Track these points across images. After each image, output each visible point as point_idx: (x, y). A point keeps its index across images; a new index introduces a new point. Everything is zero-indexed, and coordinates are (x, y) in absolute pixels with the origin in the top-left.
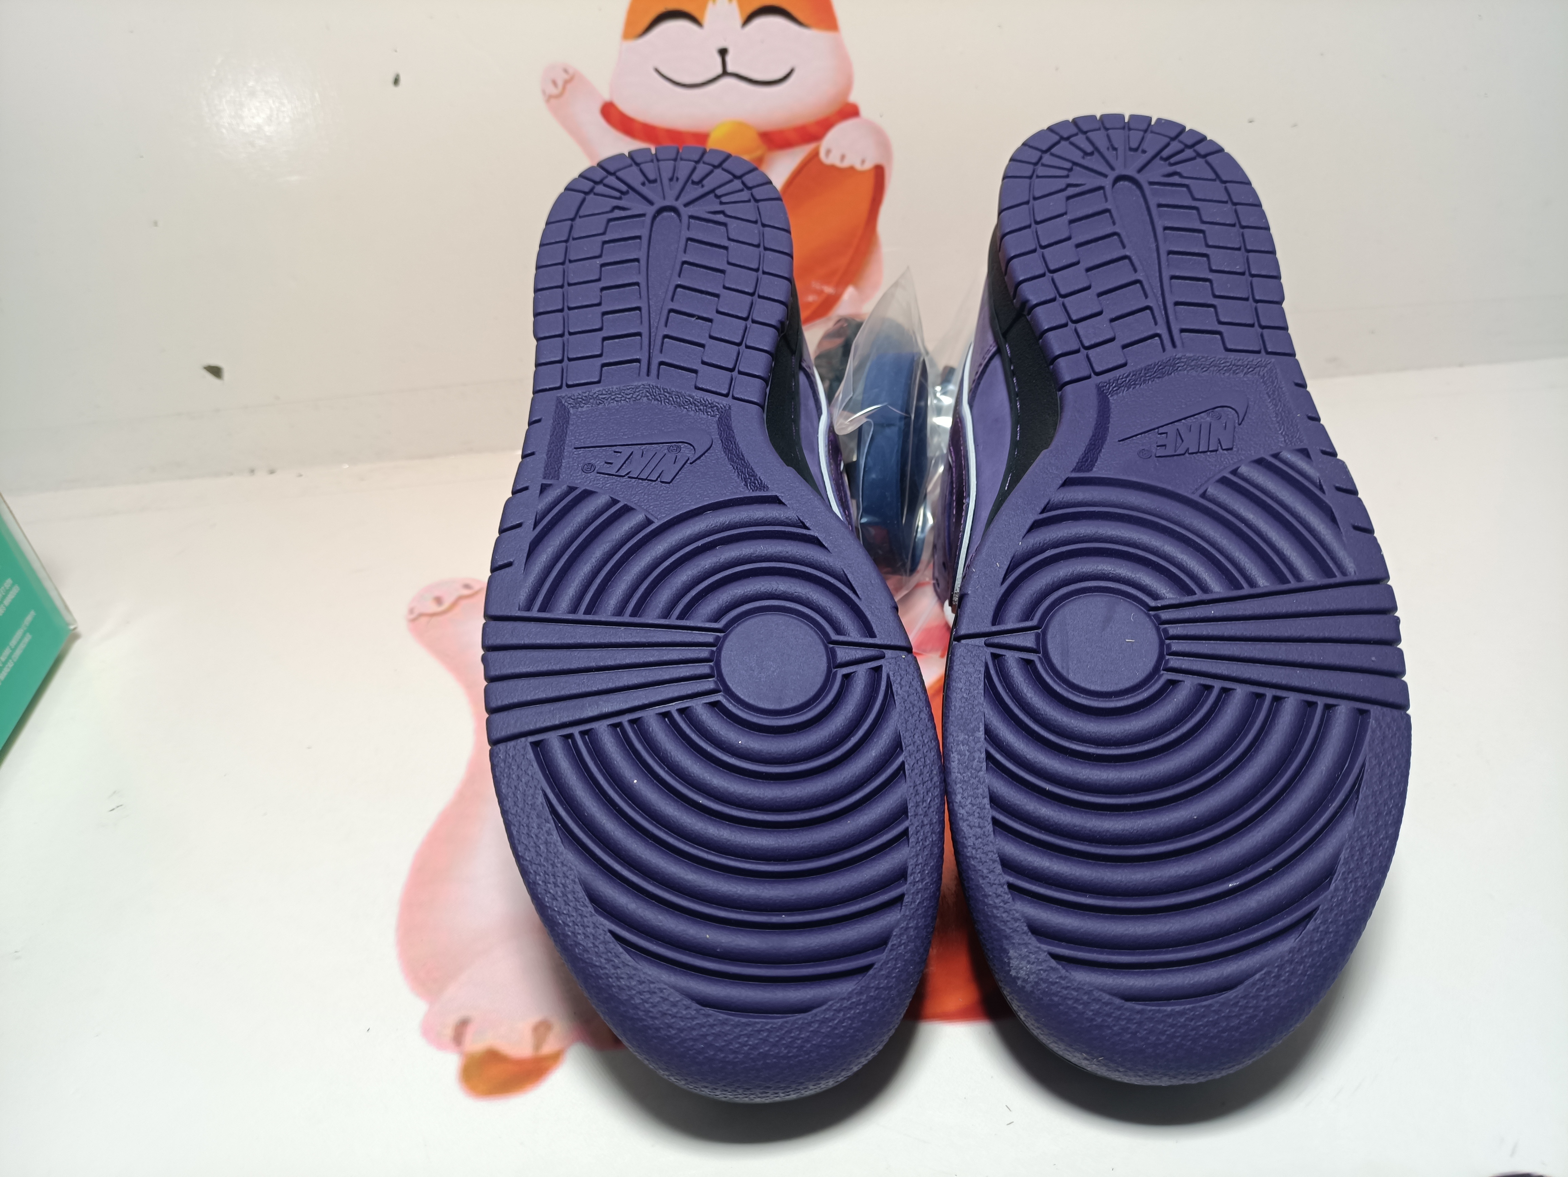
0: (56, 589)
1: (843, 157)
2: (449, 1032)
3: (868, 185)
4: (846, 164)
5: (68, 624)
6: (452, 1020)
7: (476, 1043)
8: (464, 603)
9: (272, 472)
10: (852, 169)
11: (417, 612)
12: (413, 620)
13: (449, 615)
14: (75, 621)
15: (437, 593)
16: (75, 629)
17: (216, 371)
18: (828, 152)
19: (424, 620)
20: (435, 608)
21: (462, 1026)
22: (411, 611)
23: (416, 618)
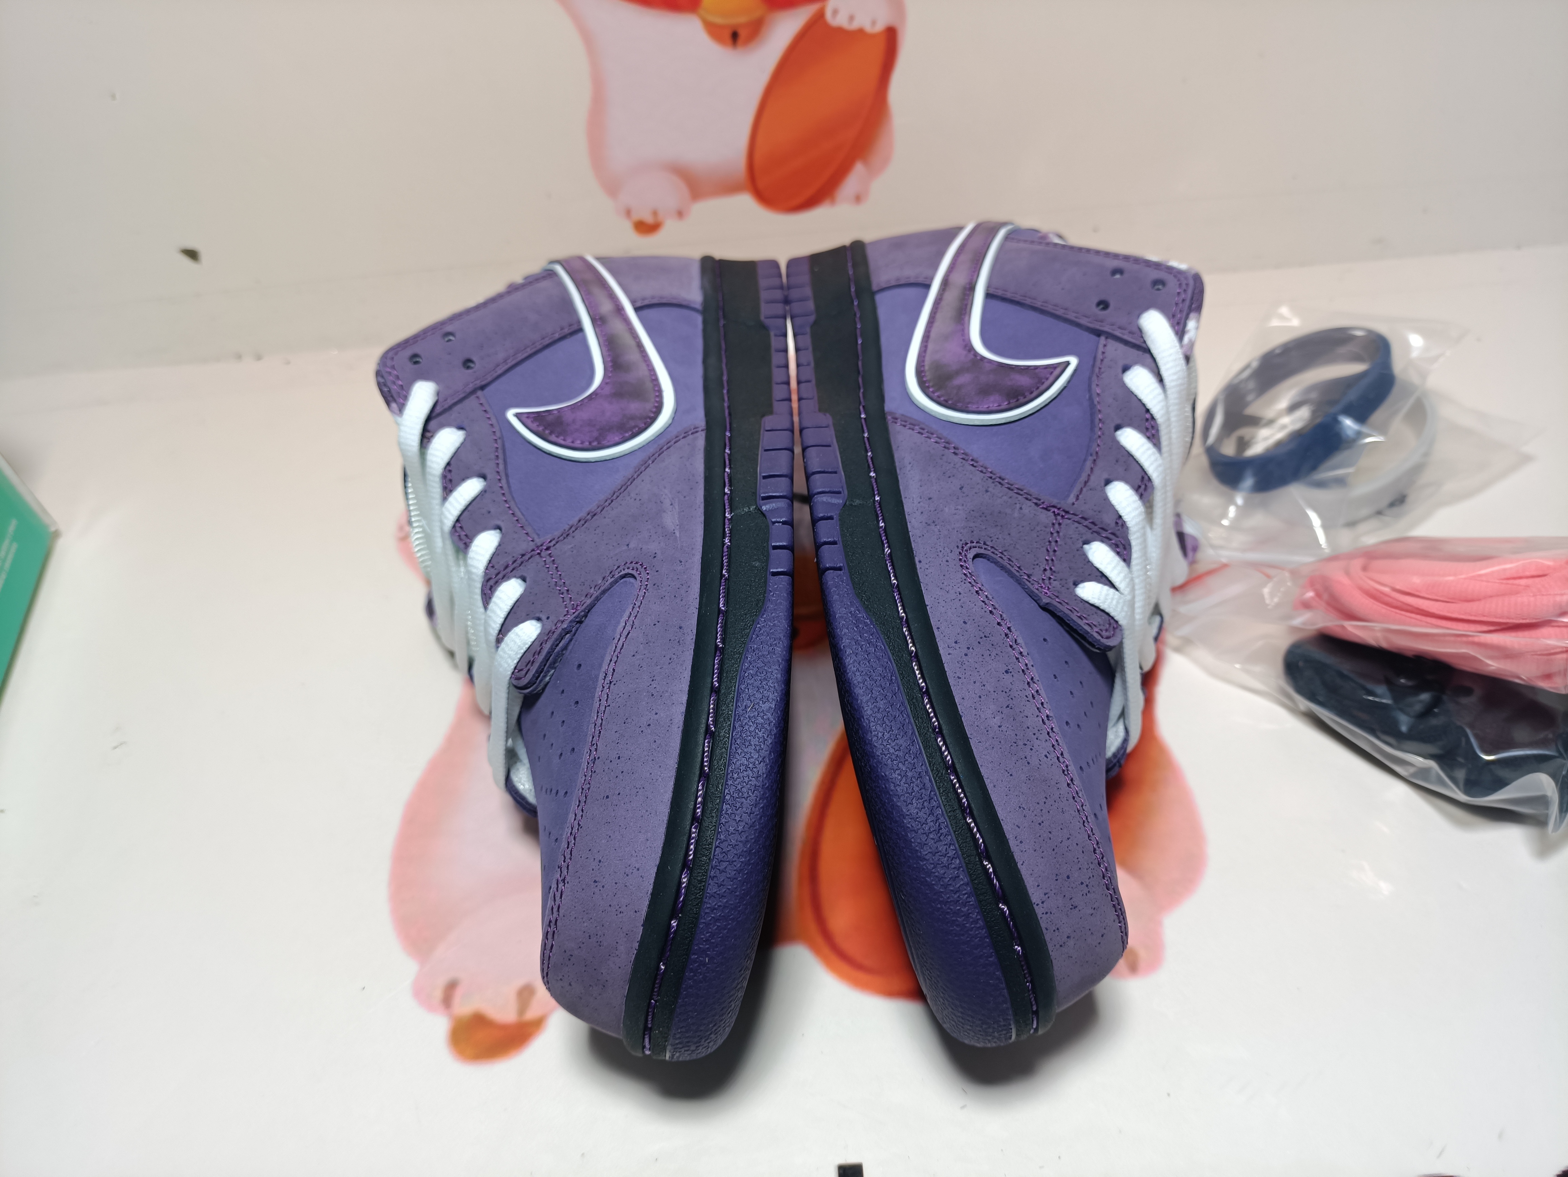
1: (851, 18)
2: (438, 994)
3: (878, 51)
4: (855, 26)
5: (48, 528)
6: (441, 982)
7: (464, 1007)
9: (259, 358)
10: (861, 32)
17: (192, 254)
18: (835, 12)
21: (451, 988)
23: (406, 537)
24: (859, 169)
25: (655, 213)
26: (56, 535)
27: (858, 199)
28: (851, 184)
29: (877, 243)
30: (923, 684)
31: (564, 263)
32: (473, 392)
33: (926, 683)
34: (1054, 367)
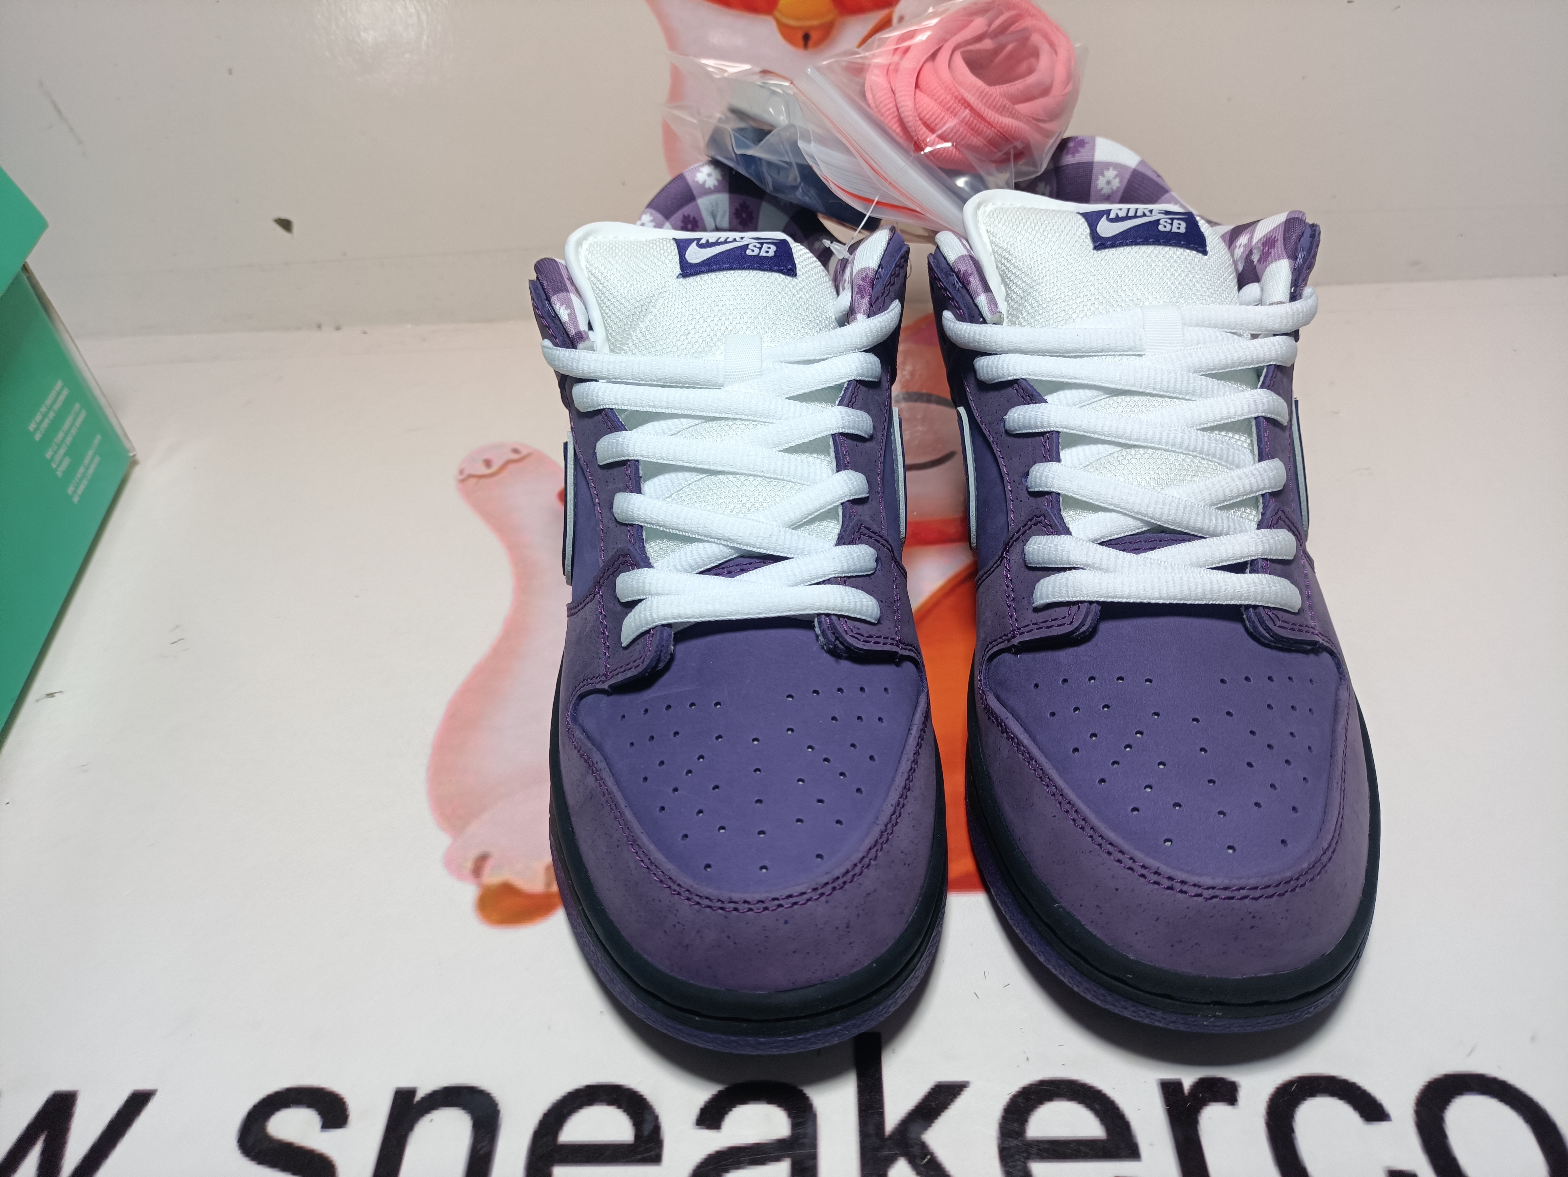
0: (116, 416)
2: (469, 865)
5: (128, 451)
6: (472, 855)
7: (493, 877)
8: (511, 467)
9: (338, 328)
11: (466, 473)
12: (462, 481)
13: (497, 478)
14: (134, 448)
15: (487, 456)
16: (134, 456)
17: (286, 225)
19: (472, 481)
20: (484, 471)
21: (482, 860)
22: (461, 472)
23: (465, 479)
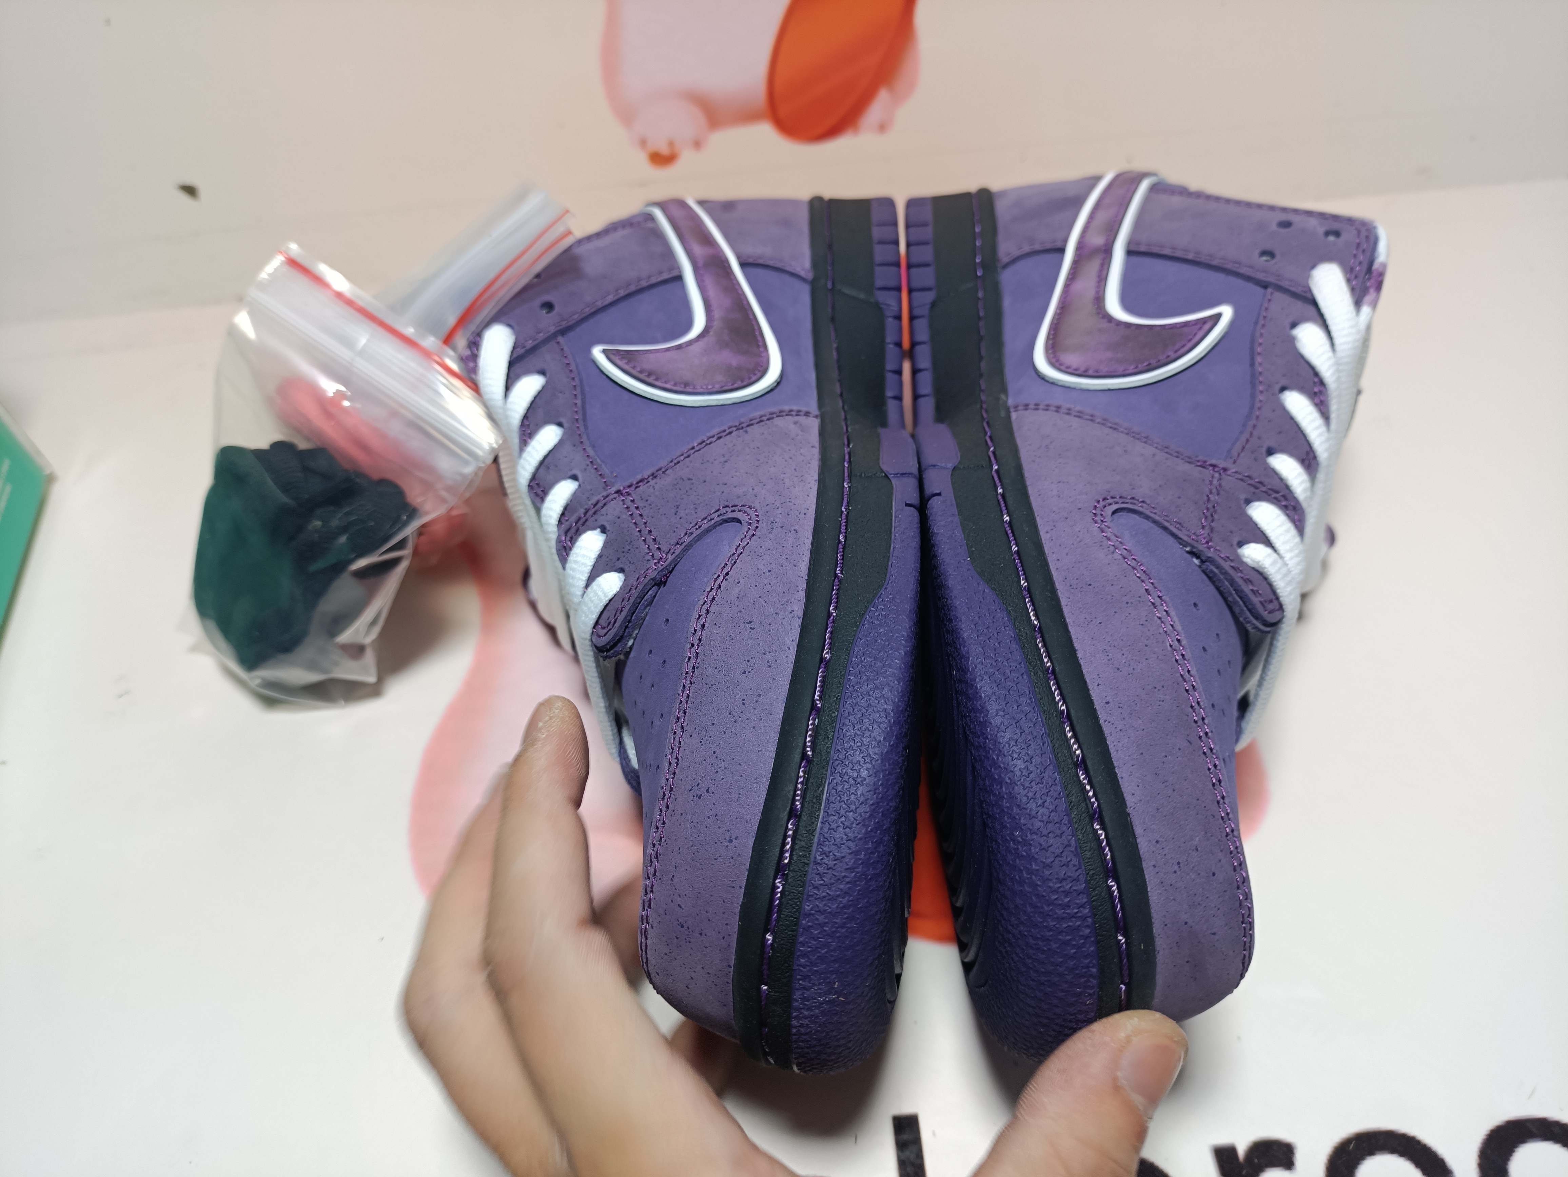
17: (190, 191)
24: (883, 97)
25: (671, 144)
26: (50, 479)
27: (882, 128)
28: (875, 112)
29: (1003, 193)
30: (1049, 664)
31: (663, 205)
32: (554, 336)
33: (1051, 662)
34: (1204, 321)
